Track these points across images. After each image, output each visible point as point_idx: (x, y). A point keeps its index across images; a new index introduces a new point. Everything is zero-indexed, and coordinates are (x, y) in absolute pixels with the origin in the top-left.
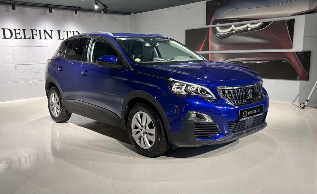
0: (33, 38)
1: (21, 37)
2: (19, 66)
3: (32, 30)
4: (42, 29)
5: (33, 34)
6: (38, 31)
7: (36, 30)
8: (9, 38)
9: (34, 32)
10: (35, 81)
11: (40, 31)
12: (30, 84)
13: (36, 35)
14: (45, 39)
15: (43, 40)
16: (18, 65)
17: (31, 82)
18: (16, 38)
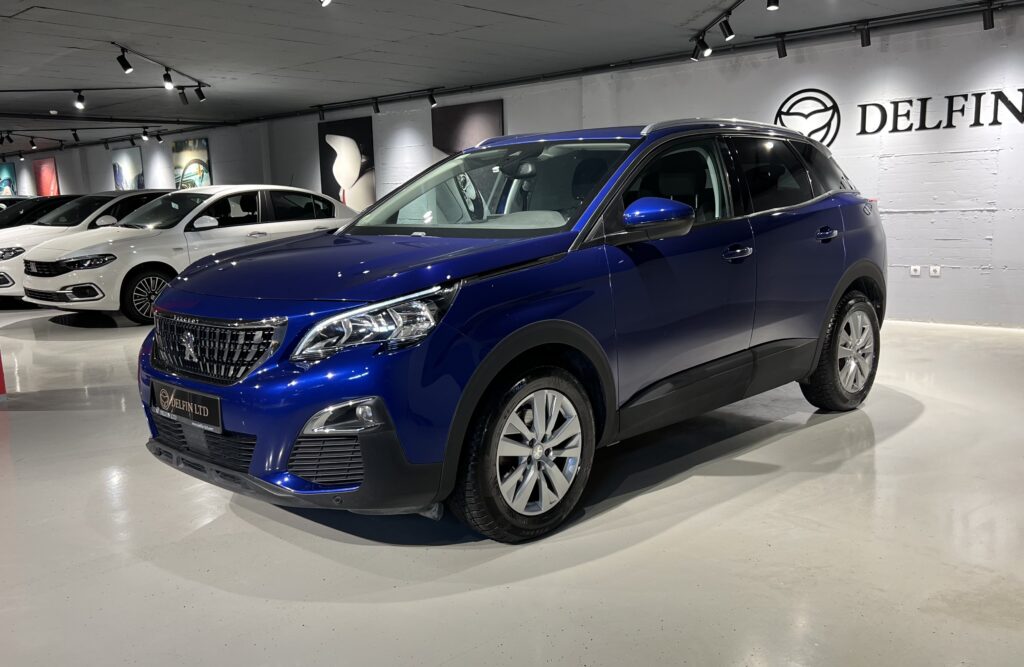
0: (950, 125)
1: (912, 125)
2: (891, 215)
3: (951, 99)
4: (988, 87)
5: (951, 112)
6: (972, 100)
7: (965, 97)
8: (876, 129)
9: (958, 104)
10: (932, 268)
11: (978, 96)
12: (913, 276)
13: (963, 114)
14: (995, 122)
15: (986, 129)
16: (887, 212)
17: (918, 268)
18: (895, 129)
